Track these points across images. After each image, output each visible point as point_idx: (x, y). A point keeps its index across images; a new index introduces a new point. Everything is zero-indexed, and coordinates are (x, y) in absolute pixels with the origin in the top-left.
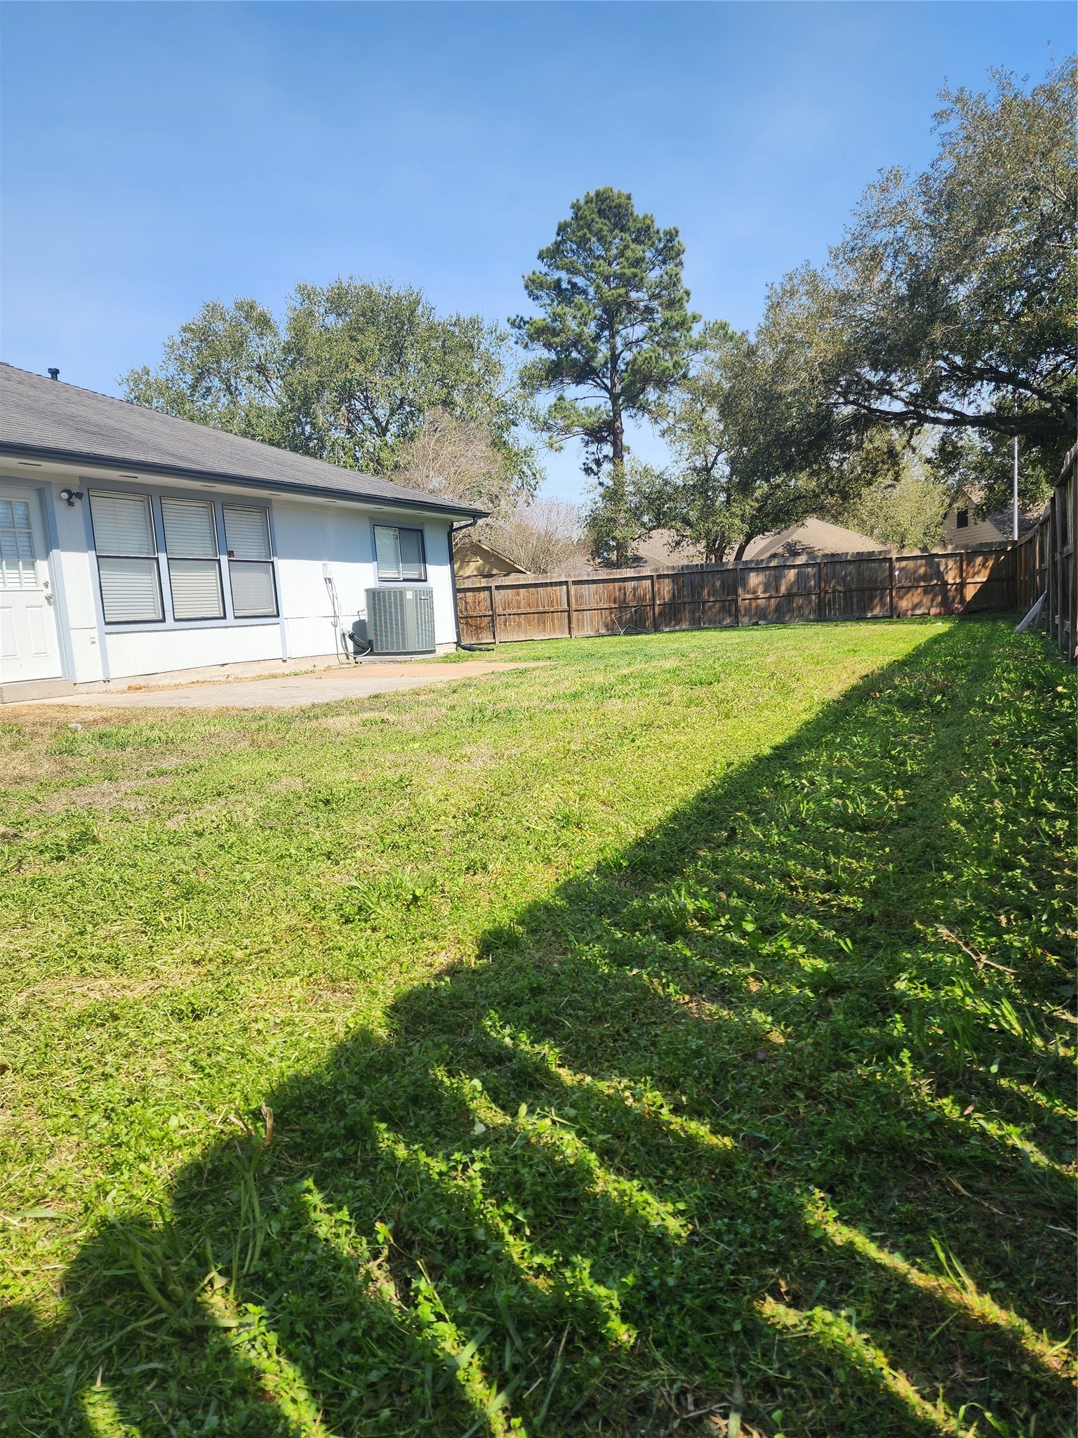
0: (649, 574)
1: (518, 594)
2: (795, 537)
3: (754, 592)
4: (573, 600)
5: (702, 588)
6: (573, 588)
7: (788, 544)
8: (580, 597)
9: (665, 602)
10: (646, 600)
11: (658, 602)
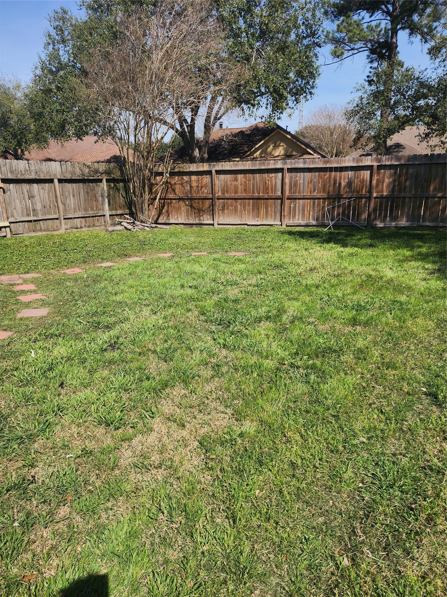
0: (369, 163)
1: (236, 180)
4: (287, 187)
5: (428, 182)
6: (287, 175)
8: (294, 185)
9: (383, 195)
10: (362, 192)
11: (375, 195)
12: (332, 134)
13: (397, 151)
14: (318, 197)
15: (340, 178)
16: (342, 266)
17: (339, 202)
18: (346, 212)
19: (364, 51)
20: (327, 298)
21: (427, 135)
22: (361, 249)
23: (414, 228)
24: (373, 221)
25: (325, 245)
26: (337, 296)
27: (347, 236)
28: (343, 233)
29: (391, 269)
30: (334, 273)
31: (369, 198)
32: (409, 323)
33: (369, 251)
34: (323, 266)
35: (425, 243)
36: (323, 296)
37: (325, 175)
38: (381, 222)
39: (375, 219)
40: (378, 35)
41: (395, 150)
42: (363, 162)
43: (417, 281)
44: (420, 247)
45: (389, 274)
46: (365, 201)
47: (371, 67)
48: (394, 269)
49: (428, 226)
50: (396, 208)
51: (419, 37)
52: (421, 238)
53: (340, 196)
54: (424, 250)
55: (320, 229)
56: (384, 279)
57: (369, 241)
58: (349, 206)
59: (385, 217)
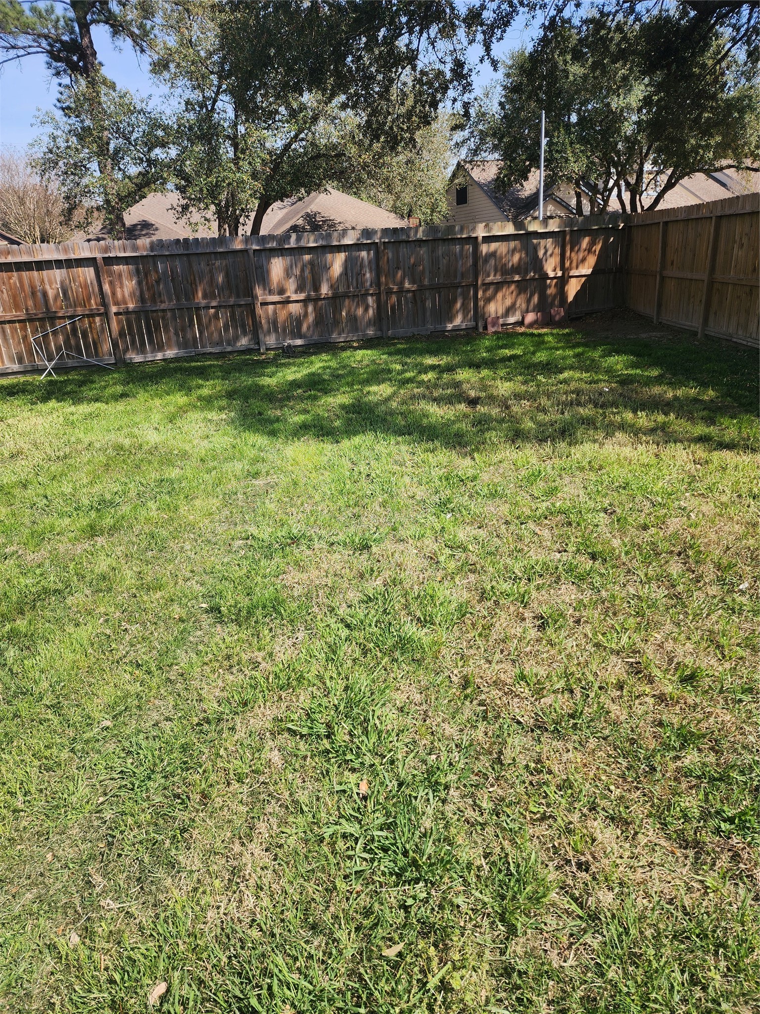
0: (86, 254)
2: (313, 208)
3: (282, 291)
5: (193, 283)
7: (308, 215)
9: (127, 308)
10: (90, 304)
11: (114, 309)
12: (22, 202)
13: (147, 234)
14: (8, 318)
15: (42, 281)
16: (73, 439)
17: (53, 325)
18: (73, 342)
19: (38, 52)
20: (45, 501)
21: (185, 208)
22: (107, 403)
23: (191, 359)
24: (124, 353)
25: (40, 406)
26: (63, 494)
27: (82, 384)
28: (73, 379)
29: (156, 429)
30: (57, 454)
31: (106, 315)
32: (183, 510)
33: (121, 406)
34: (35, 444)
35: (208, 380)
36: (35, 499)
37: (10, 278)
38: (138, 354)
39: (126, 350)
40: (56, 27)
41: (144, 233)
42: (77, 252)
43: (195, 442)
44: (199, 387)
45: (152, 438)
46: (101, 320)
47: (60, 85)
48: (162, 428)
49: (211, 353)
50: (156, 330)
51: (129, 41)
52: (203, 373)
53: (52, 315)
54: (205, 392)
55: (29, 378)
56: (146, 447)
57: (119, 389)
58: (74, 330)
59: (143, 344)
